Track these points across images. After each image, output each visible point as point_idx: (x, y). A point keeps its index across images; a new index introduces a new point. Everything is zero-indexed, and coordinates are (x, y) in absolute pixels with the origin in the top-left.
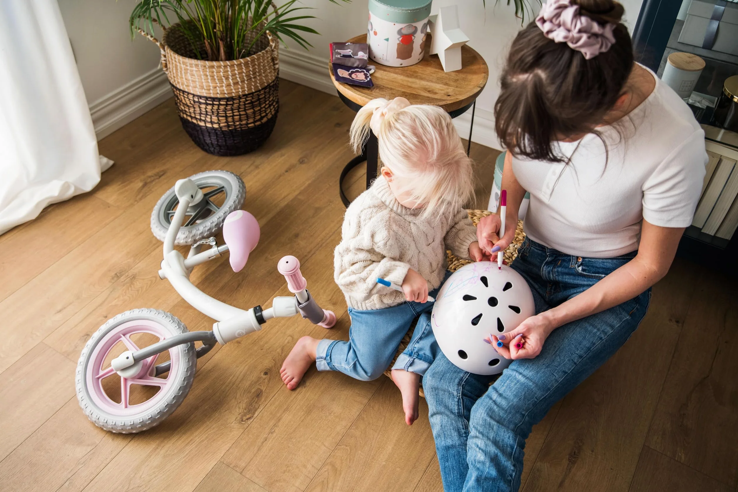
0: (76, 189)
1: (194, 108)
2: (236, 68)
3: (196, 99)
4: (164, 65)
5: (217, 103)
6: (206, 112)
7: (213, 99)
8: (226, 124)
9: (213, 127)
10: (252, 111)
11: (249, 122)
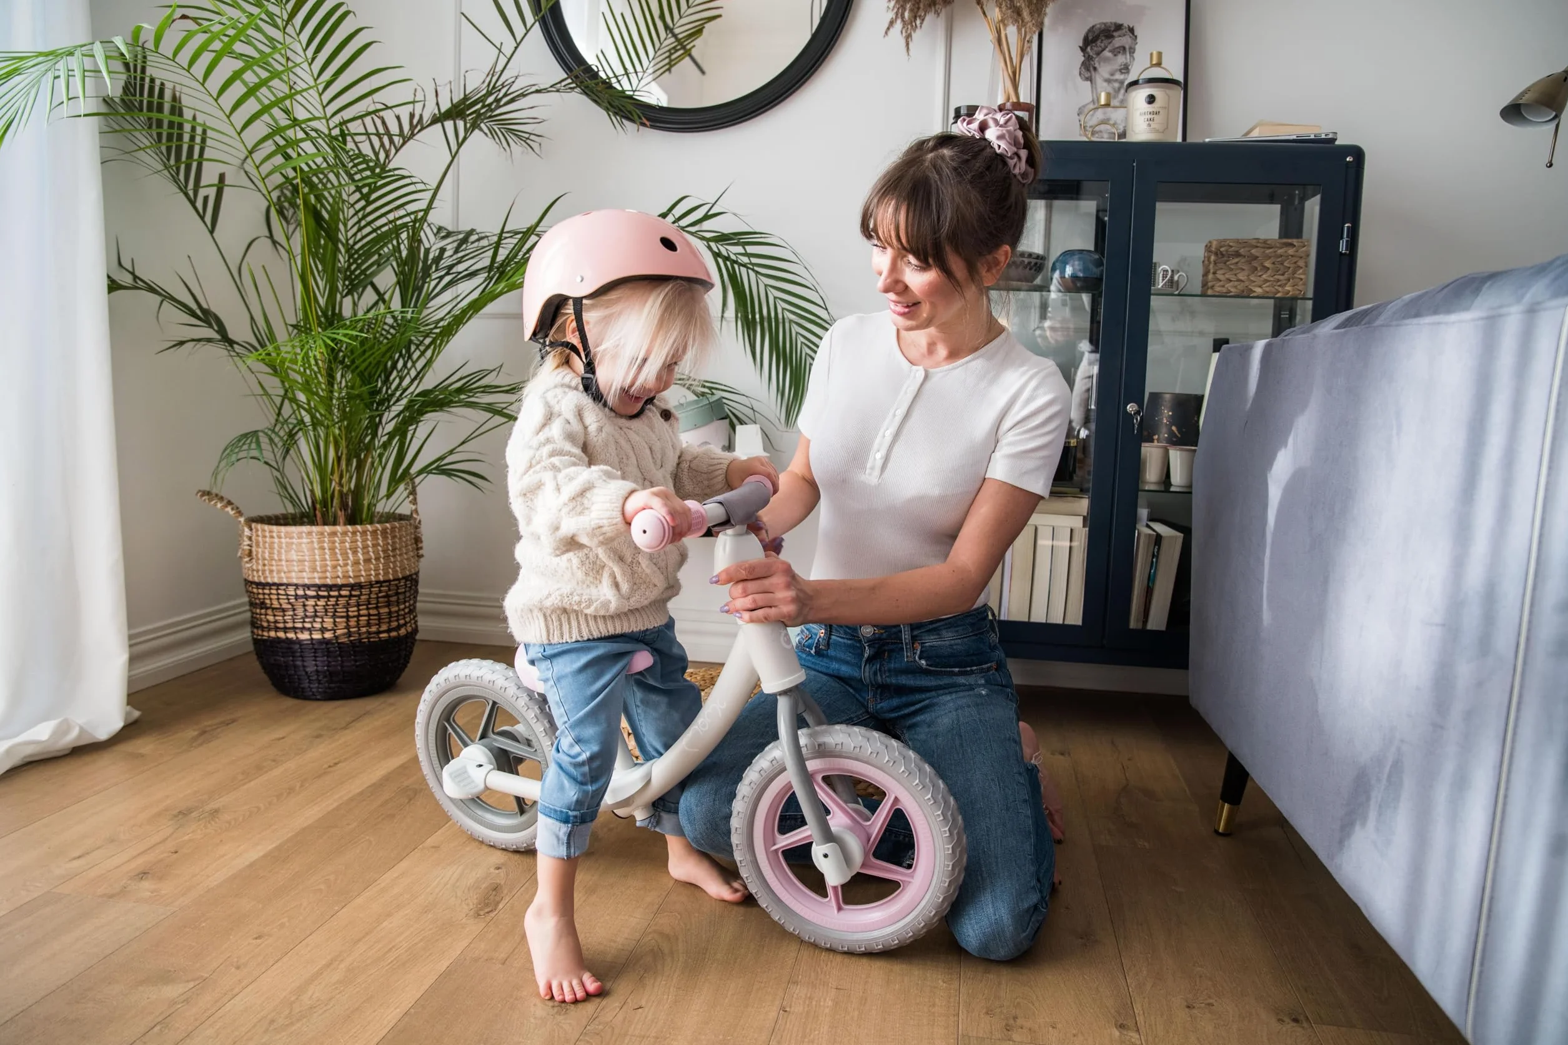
0: (82, 730)
1: (294, 610)
2: (369, 537)
3: (300, 592)
4: (247, 552)
5: (336, 593)
6: (316, 611)
7: (330, 588)
8: (346, 631)
9: (324, 638)
10: (386, 610)
11: (381, 629)
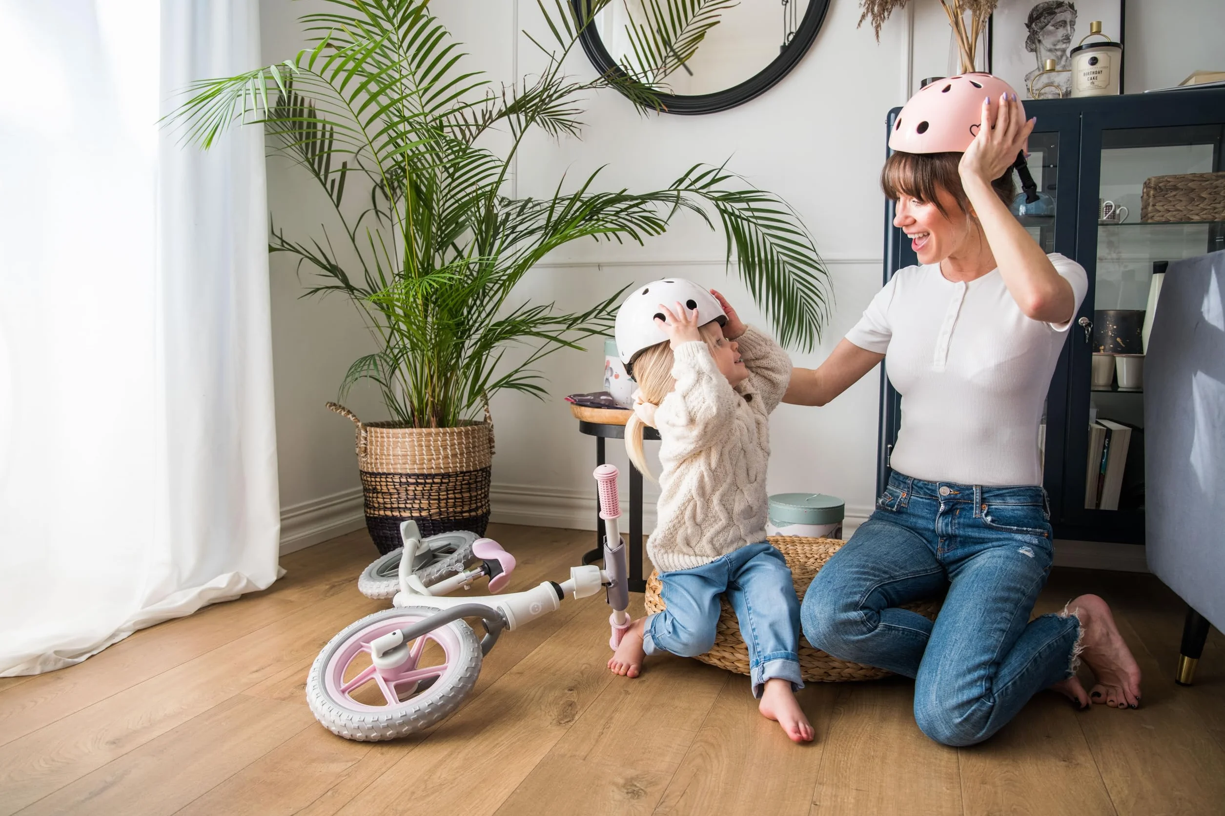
0: (249, 581)
1: (399, 494)
2: (456, 437)
3: (404, 480)
4: (363, 449)
5: (430, 481)
6: (415, 495)
7: (426, 476)
8: (438, 510)
9: (421, 516)
10: (468, 495)
11: (464, 510)
